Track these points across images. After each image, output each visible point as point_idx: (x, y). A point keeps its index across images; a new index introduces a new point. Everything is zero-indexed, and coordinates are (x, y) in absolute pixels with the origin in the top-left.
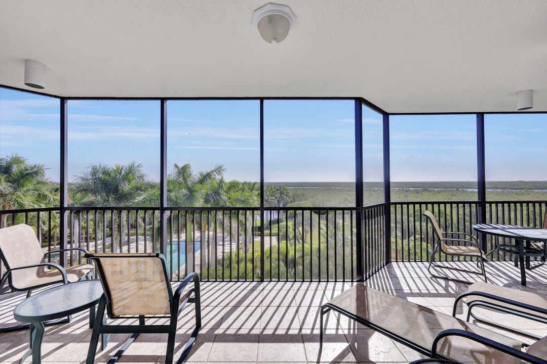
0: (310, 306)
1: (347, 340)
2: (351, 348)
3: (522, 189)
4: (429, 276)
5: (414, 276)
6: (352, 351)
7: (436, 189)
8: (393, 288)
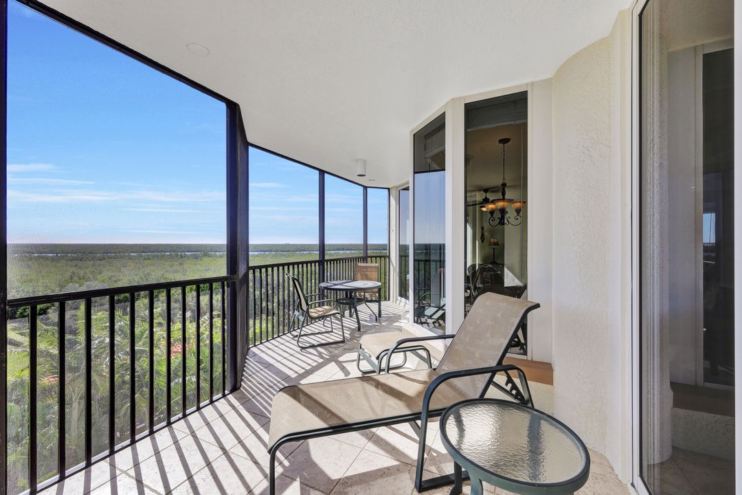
0: (190, 477)
1: (292, 478)
2: (306, 485)
3: (289, 251)
4: (298, 349)
5: (286, 355)
6: (311, 487)
7: (217, 253)
8: (280, 380)
